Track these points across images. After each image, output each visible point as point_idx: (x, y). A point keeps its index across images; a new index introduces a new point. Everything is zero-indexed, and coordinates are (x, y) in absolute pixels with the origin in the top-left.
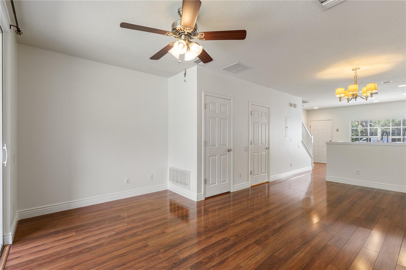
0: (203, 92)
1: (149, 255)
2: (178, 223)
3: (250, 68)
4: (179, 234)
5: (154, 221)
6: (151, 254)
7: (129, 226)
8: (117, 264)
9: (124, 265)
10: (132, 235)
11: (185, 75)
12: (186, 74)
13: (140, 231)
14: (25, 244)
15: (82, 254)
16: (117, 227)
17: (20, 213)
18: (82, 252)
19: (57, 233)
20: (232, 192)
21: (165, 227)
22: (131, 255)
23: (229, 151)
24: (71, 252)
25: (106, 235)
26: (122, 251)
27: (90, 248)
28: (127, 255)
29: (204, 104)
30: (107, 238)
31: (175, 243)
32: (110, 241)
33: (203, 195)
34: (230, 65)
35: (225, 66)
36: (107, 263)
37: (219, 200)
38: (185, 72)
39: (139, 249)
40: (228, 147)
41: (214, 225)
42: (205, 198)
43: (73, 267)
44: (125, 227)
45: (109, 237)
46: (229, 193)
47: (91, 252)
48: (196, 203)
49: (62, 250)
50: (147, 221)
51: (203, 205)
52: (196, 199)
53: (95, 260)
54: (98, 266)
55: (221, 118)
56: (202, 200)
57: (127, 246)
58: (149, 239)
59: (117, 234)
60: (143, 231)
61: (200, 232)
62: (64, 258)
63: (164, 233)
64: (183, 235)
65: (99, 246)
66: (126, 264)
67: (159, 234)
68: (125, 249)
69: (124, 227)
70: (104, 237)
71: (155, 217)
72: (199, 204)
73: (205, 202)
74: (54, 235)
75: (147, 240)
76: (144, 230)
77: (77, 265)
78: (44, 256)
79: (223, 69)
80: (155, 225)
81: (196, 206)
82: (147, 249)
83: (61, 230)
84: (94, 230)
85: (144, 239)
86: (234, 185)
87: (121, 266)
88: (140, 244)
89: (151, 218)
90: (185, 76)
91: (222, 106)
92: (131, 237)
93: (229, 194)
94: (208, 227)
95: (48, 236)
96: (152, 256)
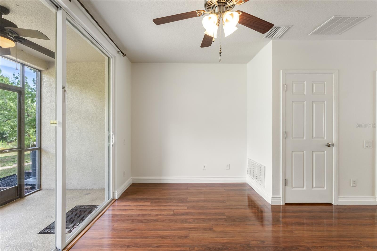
0: (281, 70)
1: (182, 248)
2: (232, 224)
3: (364, 18)
4: (225, 237)
5: (210, 213)
6: (185, 248)
7: (187, 211)
8: (155, 244)
9: (158, 247)
10: (183, 221)
11: (220, 54)
12: (221, 52)
13: (192, 219)
14: (122, 201)
15: (142, 223)
16: (178, 208)
17: (133, 179)
18: (143, 221)
19: (141, 199)
20: (335, 205)
21: (216, 224)
22: (170, 240)
23: (329, 146)
24: (137, 218)
25: (165, 213)
26: (166, 232)
27: (149, 220)
28: (167, 238)
29: (283, 85)
30: (165, 216)
31: (214, 246)
32: (165, 219)
33: (281, 198)
34: (321, 24)
35: (314, 29)
36: (149, 238)
37: (305, 212)
38: (221, 51)
39: (179, 237)
40: (326, 140)
41: (275, 244)
42: (285, 203)
43: (129, 231)
44: (185, 210)
45: (167, 215)
46: (330, 204)
47: (147, 224)
48: (270, 207)
49: (134, 214)
50: (205, 211)
51: (281, 211)
52: (271, 201)
53: (144, 232)
54: (142, 238)
55: (313, 101)
56: (280, 204)
57: (172, 230)
58: (193, 230)
59: (174, 215)
60: (194, 220)
61: (252, 245)
62: (130, 221)
63: (211, 229)
64: (228, 241)
65: (155, 220)
66: (160, 247)
67: (205, 229)
68: (169, 231)
69: (183, 210)
70: (164, 214)
71: (214, 209)
72: (275, 208)
73: (285, 208)
74: (139, 200)
75: (192, 230)
76: (196, 220)
77: (132, 231)
78: (123, 214)
79: (313, 34)
80: (209, 217)
81: (271, 210)
82: (186, 241)
83: (145, 198)
84: (162, 205)
85: (190, 228)
86: (339, 194)
87: (156, 247)
88: (183, 233)
89: (210, 209)
90: (220, 56)
91: (315, 85)
92: (181, 222)
93: (331, 207)
94: (266, 243)
95: (135, 200)
96: (184, 250)
